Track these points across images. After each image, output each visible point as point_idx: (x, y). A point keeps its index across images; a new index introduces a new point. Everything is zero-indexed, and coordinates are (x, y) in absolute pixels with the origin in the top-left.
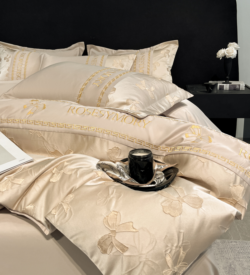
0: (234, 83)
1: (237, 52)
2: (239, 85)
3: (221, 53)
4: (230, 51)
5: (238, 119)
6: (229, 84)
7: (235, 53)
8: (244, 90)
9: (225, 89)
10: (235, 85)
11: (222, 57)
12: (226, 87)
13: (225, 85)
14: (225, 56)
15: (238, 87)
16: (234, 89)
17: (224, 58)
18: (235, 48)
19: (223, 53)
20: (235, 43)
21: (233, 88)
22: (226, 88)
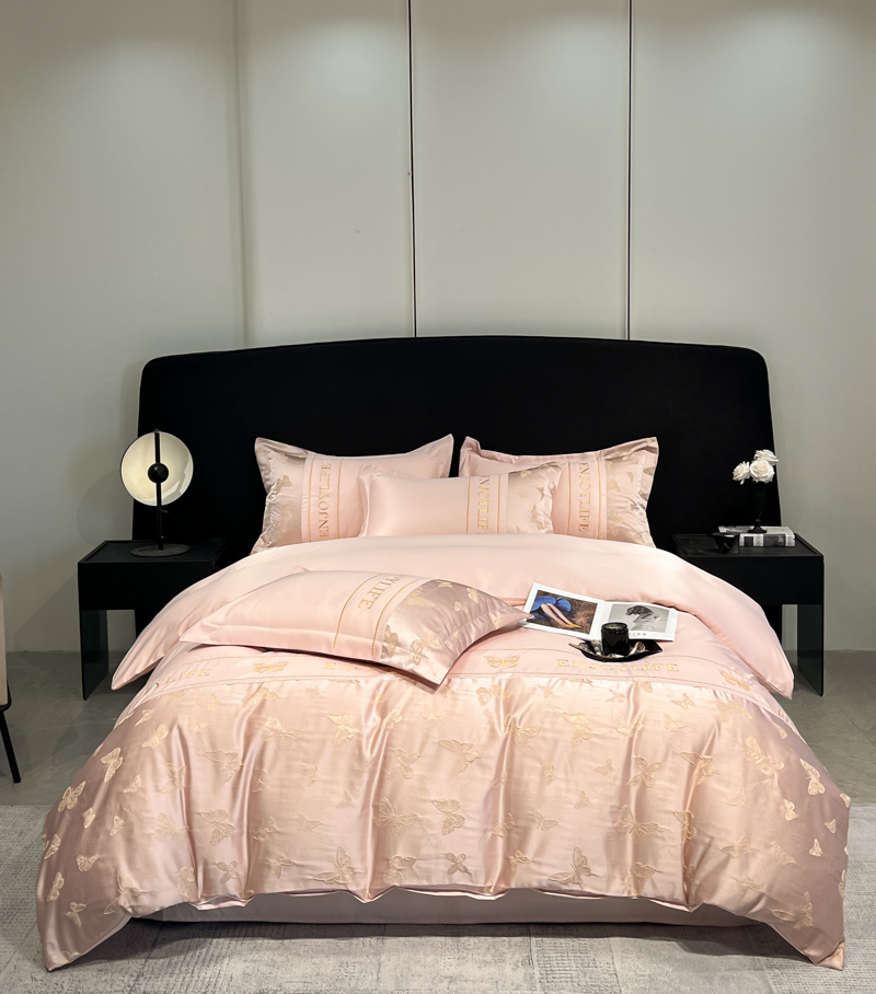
0: (772, 530)
1: (775, 471)
2: (784, 537)
3: (742, 471)
4: (761, 467)
5: (784, 606)
6: (762, 535)
7: (771, 472)
8: (793, 545)
9: (755, 544)
10: (775, 537)
11: (746, 480)
12: (758, 539)
13: (755, 535)
14: (751, 478)
15: (781, 540)
16: (774, 543)
17: (750, 481)
18: (770, 463)
19: (746, 471)
20: (766, 452)
21: (771, 543)
22: (758, 542)
